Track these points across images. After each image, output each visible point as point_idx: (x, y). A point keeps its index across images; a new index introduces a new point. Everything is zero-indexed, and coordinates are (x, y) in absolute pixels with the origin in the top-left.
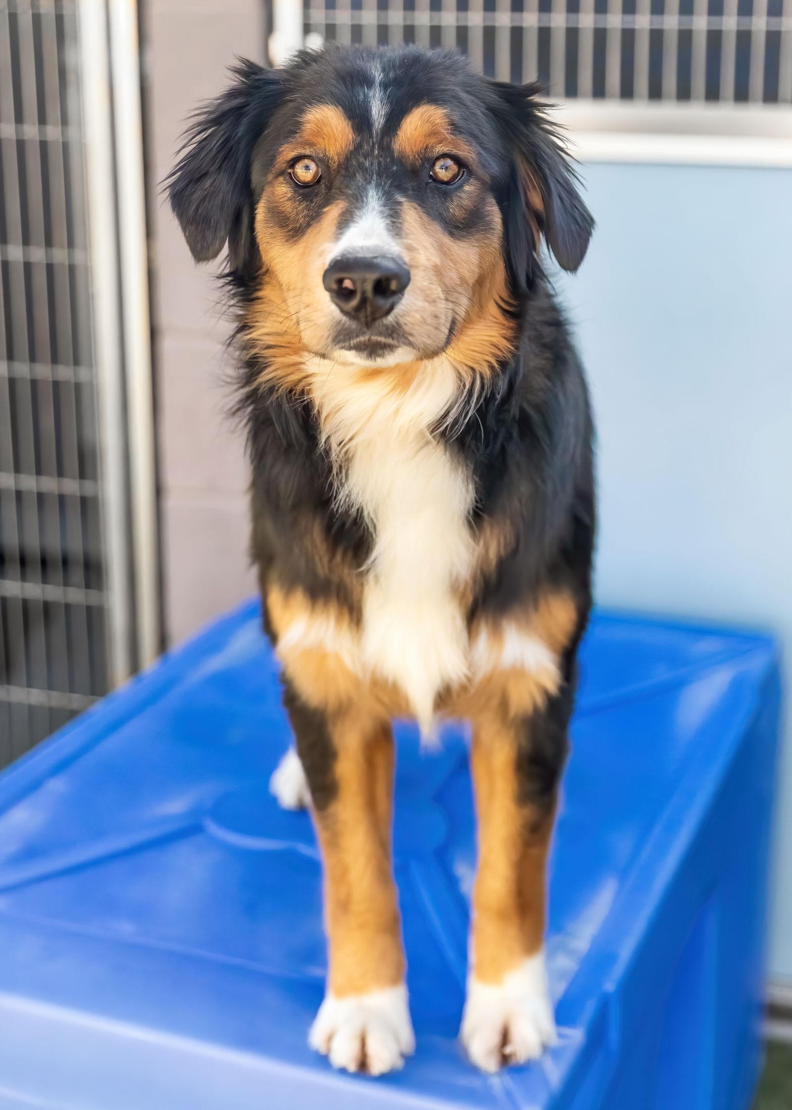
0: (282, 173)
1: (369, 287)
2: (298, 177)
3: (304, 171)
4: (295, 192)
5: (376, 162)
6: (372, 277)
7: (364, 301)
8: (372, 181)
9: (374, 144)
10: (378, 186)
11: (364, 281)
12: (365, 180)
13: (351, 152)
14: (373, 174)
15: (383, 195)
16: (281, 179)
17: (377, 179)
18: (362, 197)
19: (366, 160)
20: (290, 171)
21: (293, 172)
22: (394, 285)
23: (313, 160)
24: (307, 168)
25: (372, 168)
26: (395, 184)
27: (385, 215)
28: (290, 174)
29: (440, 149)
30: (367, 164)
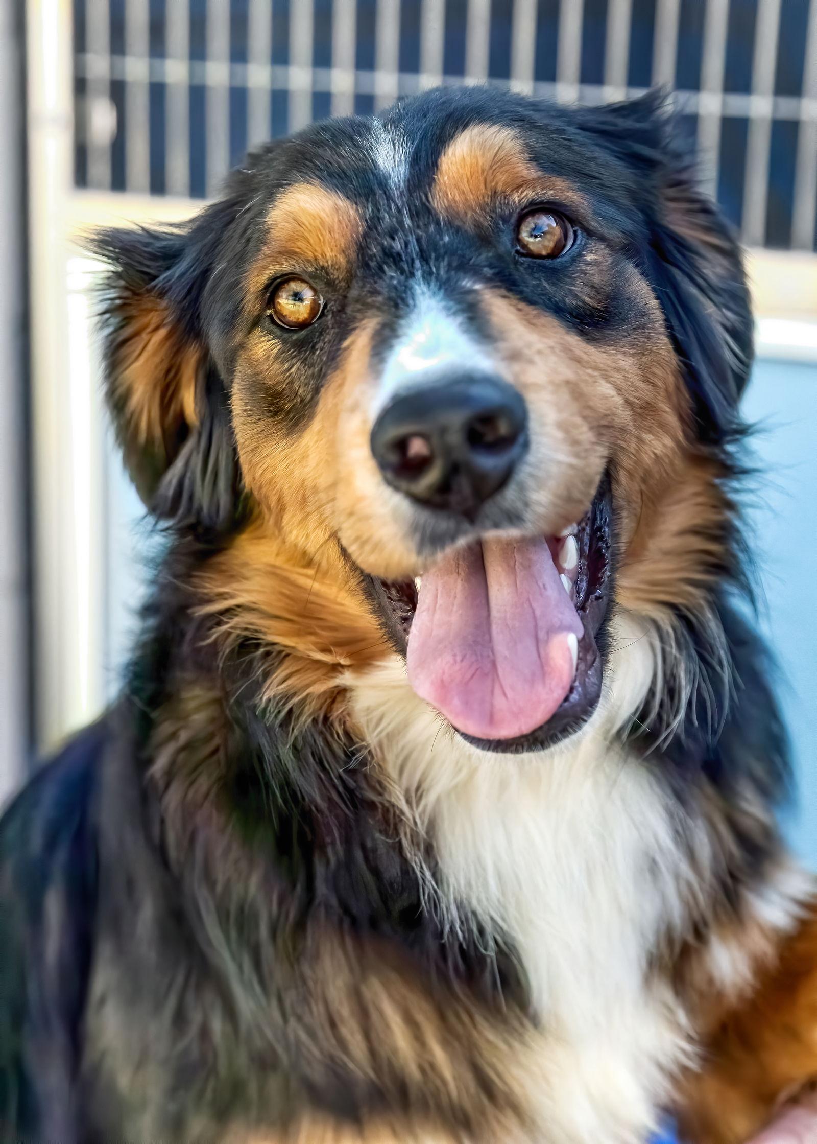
0: (256, 323)
1: (456, 438)
2: (284, 317)
3: (292, 302)
4: (284, 342)
5: (412, 239)
6: (456, 419)
7: (454, 470)
8: (415, 271)
9: (399, 211)
10: (428, 276)
11: (443, 431)
12: (402, 272)
13: (365, 235)
14: (413, 261)
15: (440, 289)
16: (257, 331)
17: (422, 266)
18: (403, 300)
19: (393, 239)
20: (268, 312)
21: (276, 312)
22: (503, 428)
23: (304, 281)
24: (297, 297)
25: (409, 250)
26: (455, 264)
27: (452, 311)
28: (271, 316)
29: (520, 198)
30: (398, 246)
